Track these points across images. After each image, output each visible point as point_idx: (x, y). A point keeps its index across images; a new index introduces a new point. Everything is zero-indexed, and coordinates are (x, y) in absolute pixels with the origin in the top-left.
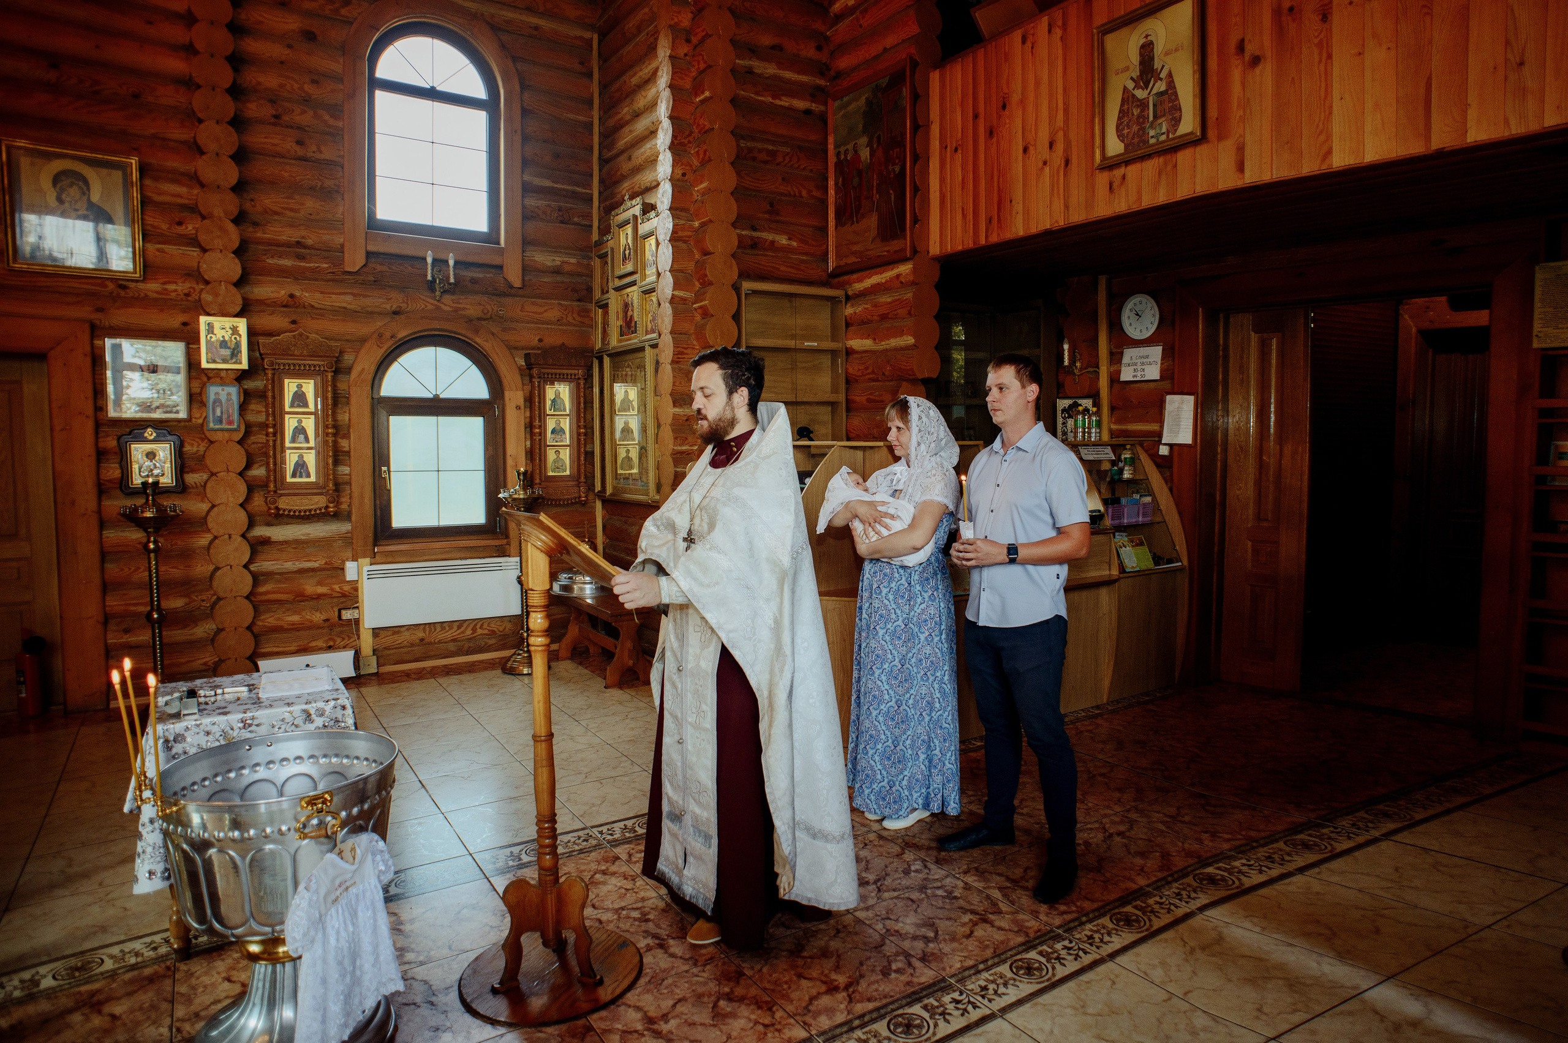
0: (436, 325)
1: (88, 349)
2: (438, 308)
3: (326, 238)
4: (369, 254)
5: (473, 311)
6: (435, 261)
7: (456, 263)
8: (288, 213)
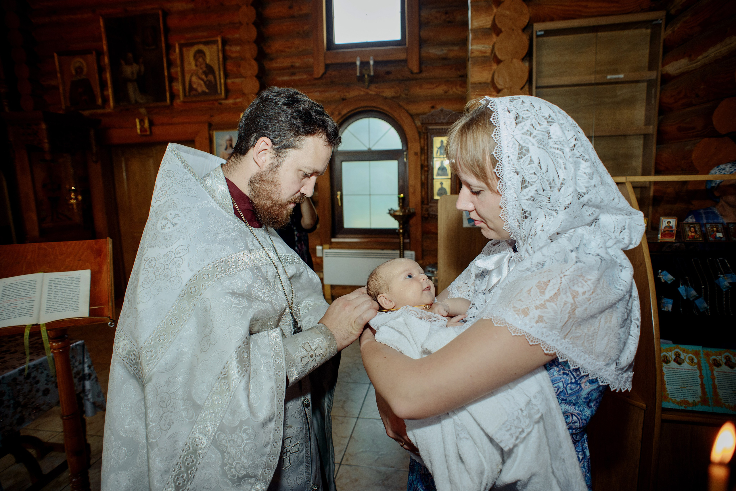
0: (365, 104)
1: (207, 136)
2: (367, 94)
3: (305, 60)
4: (327, 66)
5: (389, 93)
6: (361, 63)
7: (375, 62)
8: (288, 50)
